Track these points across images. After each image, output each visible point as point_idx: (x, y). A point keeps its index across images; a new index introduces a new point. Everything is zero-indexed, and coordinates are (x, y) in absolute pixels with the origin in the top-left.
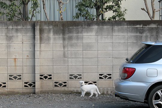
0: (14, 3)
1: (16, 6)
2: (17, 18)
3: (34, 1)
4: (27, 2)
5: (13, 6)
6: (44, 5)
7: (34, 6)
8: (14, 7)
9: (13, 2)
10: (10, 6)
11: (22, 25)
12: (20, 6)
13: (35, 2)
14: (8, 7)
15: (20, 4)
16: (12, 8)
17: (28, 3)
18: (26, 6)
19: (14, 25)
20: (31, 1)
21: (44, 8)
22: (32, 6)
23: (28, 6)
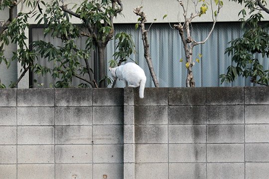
0: (71, 45)
1: (76, 50)
2: (78, 81)
3: (121, 39)
4: (104, 41)
5: (69, 51)
6: (146, 47)
7: (121, 49)
8: (72, 53)
9: (69, 42)
10: (62, 50)
11: (90, 97)
12: (86, 52)
13: (125, 40)
14: (57, 54)
15: (88, 45)
16: (66, 57)
17: (106, 43)
18: (101, 51)
19: (71, 98)
20: (113, 38)
21: (145, 56)
22: (118, 50)
23: (106, 50)
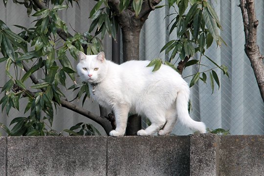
0: (51, 21)
1: (63, 35)
3: (182, 7)
4: (137, 12)
5: (46, 37)
6: (250, 27)
7: (185, 34)
9: (44, 14)
10: (28, 37)
11: (101, 160)
12: (90, 40)
13: (194, 8)
14: (15, 45)
15: (96, 22)
16: (38, 53)
17: (145, 16)
18: (130, 36)
19: (50, 162)
20: (163, 2)
21: (248, 50)
22: (174, 36)
23: (144, 34)
